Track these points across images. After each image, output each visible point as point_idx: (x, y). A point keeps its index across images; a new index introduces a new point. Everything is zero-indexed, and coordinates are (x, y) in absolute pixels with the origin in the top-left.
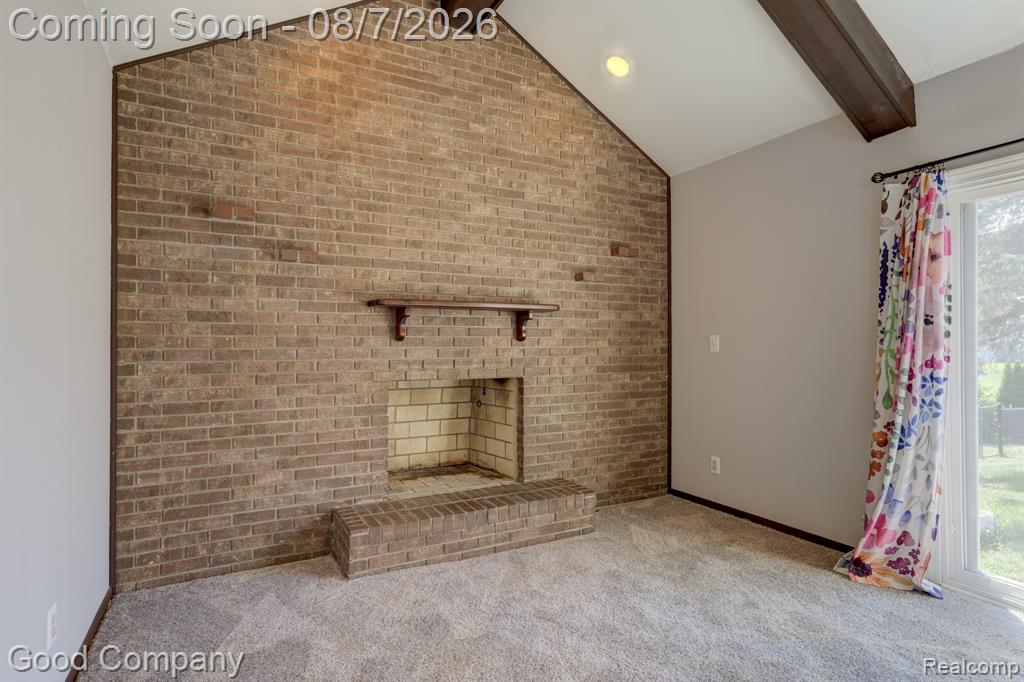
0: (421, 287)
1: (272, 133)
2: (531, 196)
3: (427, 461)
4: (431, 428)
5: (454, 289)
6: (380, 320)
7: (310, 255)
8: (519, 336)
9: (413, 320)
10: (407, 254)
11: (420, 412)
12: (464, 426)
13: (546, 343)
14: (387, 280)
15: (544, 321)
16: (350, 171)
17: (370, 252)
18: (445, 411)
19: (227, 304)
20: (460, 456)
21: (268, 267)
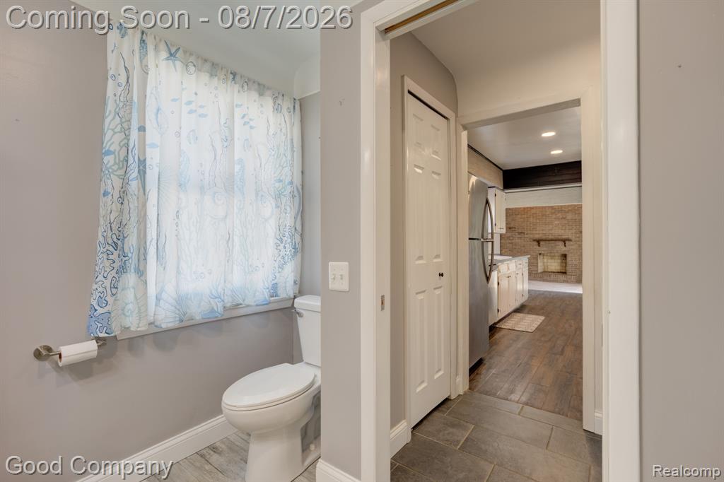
0: (544, 238)
1: (519, 216)
2: (568, 218)
3: (556, 271)
4: (556, 264)
5: (550, 237)
6: (536, 243)
7: (524, 233)
8: (565, 246)
9: (542, 243)
10: (541, 232)
11: (553, 261)
12: (564, 265)
13: (573, 247)
14: (537, 237)
15: (571, 243)
16: (531, 220)
17: (534, 232)
18: (559, 261)
19: (513, 241)
20: (564, 271)
21: (519, 236)
